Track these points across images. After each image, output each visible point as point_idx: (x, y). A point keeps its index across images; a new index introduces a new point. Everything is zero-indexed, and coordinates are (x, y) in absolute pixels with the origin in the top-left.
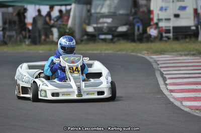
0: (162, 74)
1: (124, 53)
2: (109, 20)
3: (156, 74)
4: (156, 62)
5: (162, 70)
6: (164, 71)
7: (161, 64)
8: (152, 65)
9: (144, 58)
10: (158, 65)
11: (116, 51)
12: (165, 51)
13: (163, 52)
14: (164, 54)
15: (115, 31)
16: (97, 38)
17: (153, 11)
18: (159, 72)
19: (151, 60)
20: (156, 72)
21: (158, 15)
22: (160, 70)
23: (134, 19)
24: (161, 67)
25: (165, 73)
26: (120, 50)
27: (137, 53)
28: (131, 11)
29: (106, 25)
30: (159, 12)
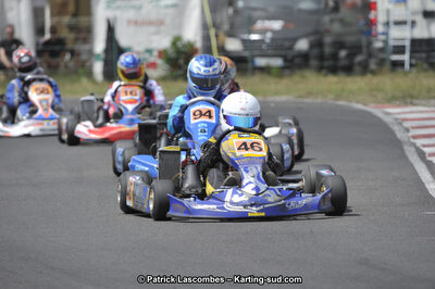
0: (422, 155)
1: (319, 100)
2: (277, 25)
3: (408, 154)
4: (400, 122)
5: (419, 142)
6: (424, 146)
7: (413, 128)
8: (392, 132)
9: (370, 114)
10: (407, 130)
11: (300, 97)
12: (412, 97)
13: (409, 100)
14: (413, 104)
15: (291, 48)
16: (250, 66)
17: (375, 4)
18: (413, 149)
19: (387, 119)
20: (405, 147)
21: (388, 12)
22: (414, 145)
23: (332, 21)
24: (415, 137)
25: (427, 150)
26: (309, 94)
27: (350, 101)
28: (327, 4)
29: (269, 35)
30: (391, 7)
